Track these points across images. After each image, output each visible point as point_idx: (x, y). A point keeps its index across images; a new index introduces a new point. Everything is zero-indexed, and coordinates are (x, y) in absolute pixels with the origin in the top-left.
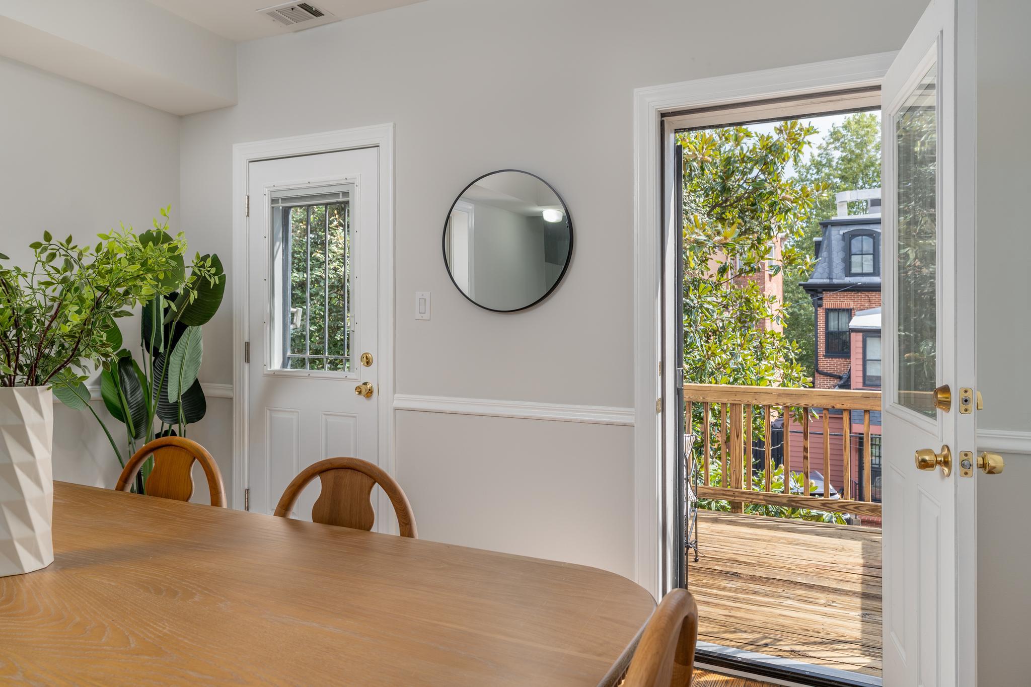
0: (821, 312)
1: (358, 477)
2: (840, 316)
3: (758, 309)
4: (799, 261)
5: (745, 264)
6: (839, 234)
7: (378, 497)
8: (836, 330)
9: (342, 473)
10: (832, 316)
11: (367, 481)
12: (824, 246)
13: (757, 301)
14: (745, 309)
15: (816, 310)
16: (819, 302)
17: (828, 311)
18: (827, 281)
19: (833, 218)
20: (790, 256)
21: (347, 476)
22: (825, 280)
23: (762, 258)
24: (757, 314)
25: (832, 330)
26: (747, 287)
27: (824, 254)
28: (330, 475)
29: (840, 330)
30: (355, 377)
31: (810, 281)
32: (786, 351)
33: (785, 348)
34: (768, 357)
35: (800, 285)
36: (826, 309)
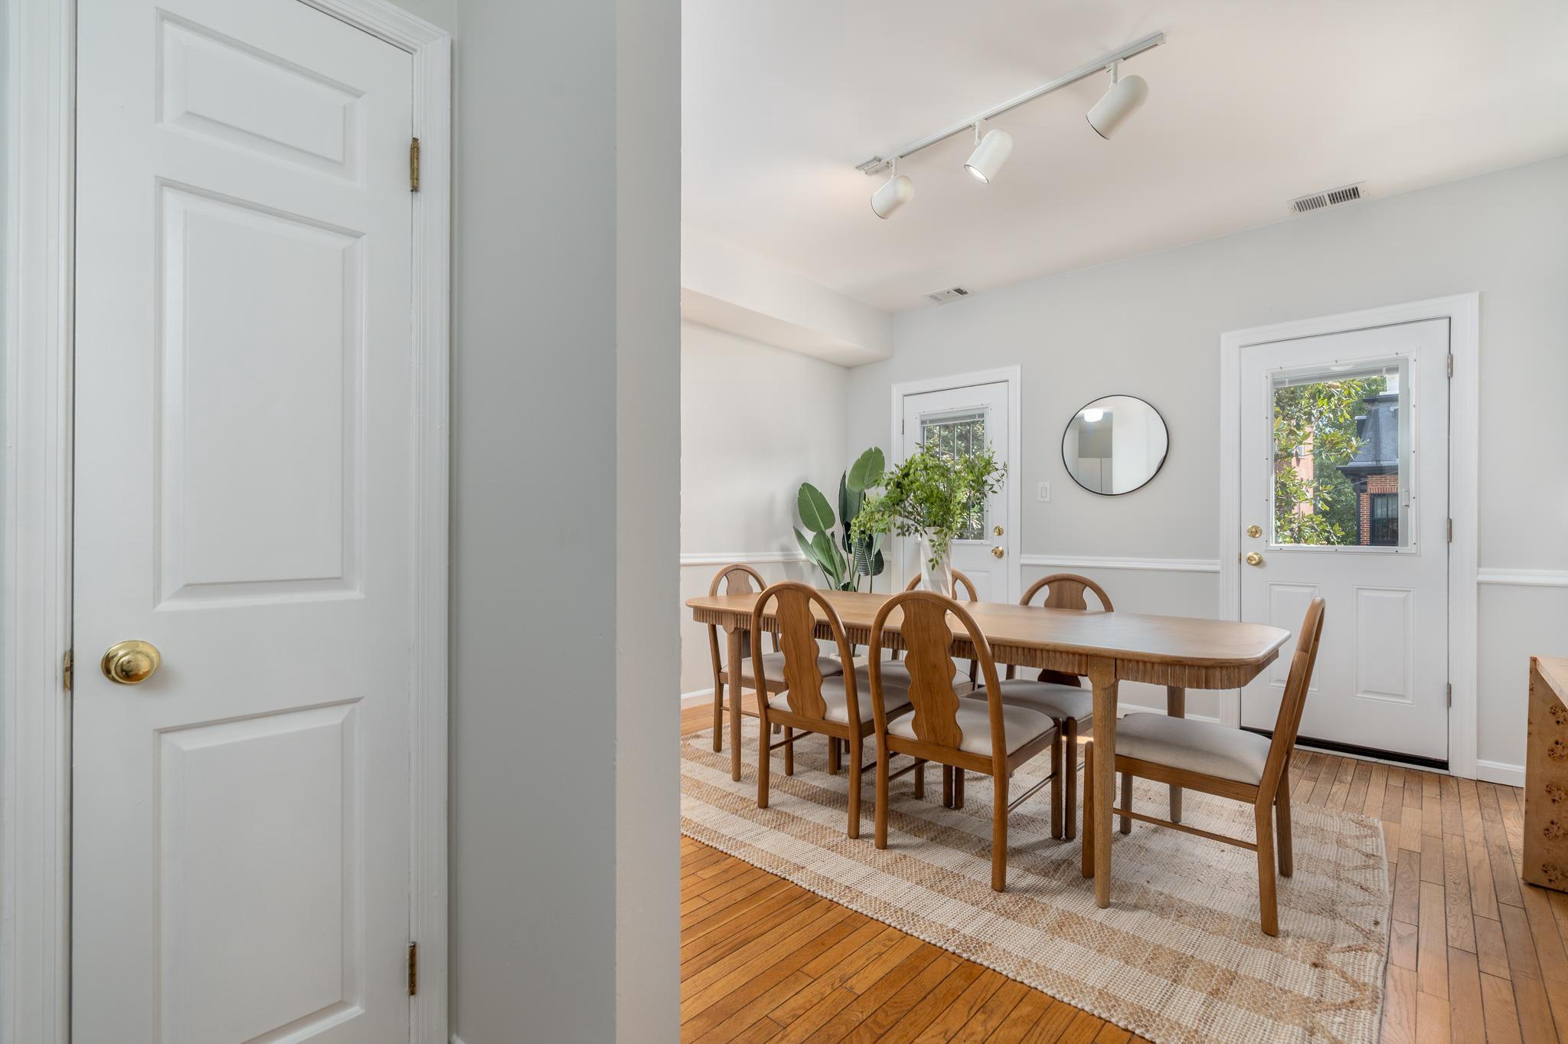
0: (1365, 498)
1: (1074, 584)
2: (1390, 501)
3: (1295, 493)
4: (1345, 444)
5: (1281, 450)
6: (1389, 410)
7: (1088, 595)
8: (1384, 516)
9: (1063, 583)
10: (1379, 501)
11: (1080, 586)
12: (1370, 424)
13: (1294, 485)
14: (1280, 493)
15: (1359, 496)
16: (1362, 487)
17: (1374, 497)
18: (1374, 464)
19: (1381, 394)
20: (1332, 440)
21: (1067, 584)
22: (1370, 463)
23: (1301, 443)
24: (1294, 498)
25: (1379, 517)
26: (1282, 472)
27: (1369, 433)
28: (1055, 584)
29: (1390, 516)
30: (989, 543)
31: (1351, 464)
32: (1326, 534)
33: (1325, 531)
34: (1307, 540)
35: (1338, 469)
36: (1371, 495)
